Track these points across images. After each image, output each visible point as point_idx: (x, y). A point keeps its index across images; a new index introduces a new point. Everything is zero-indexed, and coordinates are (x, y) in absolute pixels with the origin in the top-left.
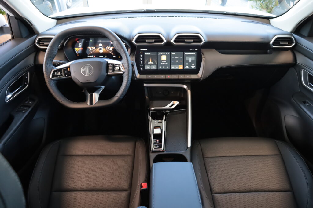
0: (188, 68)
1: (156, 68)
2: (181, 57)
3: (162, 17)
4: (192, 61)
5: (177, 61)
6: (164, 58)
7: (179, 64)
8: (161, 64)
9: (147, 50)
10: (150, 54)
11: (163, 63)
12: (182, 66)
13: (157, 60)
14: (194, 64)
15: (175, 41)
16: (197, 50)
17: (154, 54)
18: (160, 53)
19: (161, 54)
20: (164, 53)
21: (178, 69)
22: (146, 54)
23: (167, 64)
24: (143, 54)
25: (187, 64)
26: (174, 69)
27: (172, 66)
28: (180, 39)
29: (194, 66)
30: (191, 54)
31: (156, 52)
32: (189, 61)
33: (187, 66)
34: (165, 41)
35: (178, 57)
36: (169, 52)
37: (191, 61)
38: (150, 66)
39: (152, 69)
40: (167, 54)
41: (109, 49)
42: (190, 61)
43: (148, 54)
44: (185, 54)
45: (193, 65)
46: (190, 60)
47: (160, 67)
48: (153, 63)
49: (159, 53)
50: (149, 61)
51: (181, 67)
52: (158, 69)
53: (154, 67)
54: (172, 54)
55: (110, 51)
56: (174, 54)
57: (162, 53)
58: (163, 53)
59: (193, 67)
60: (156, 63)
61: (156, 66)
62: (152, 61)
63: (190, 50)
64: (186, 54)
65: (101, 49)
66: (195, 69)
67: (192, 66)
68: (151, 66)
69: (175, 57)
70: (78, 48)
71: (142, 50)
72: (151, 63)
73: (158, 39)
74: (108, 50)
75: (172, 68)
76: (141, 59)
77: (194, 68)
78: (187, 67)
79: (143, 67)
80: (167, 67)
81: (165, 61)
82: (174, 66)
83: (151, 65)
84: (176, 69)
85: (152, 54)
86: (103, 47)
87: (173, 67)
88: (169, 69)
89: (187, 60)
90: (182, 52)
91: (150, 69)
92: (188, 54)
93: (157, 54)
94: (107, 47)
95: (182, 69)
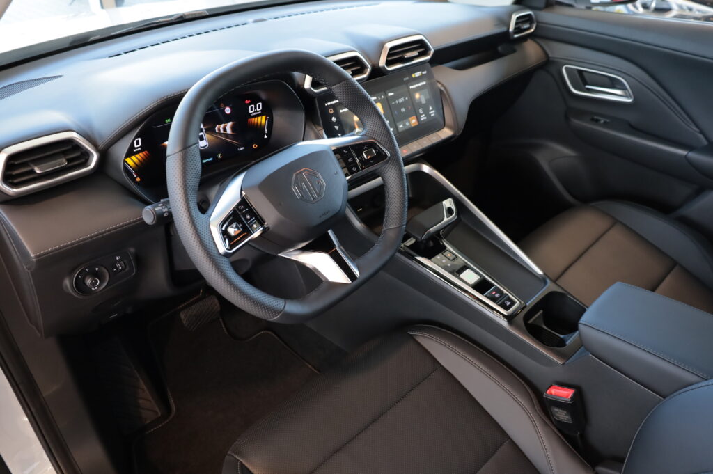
0: (425, 118)
2: (407, 99)
4: (426, 100)
5: (403, 110)
7: (406, 116)
9: (337, 101)
12: (415, 117)
14: (432, 107)
15: (389, 63)
16: (426, 72)
21: (410, 126)
22: (341, 111)
24: (336, 114)
25: (421, 111)
26: (404, 129)
27: (398, 124)
28: (394, 54)
29: (434, 111)
30: (419, 85)
32: (421, 102)
33: (422, 114)
34: (369, 67)
35: (401, 100)
36: (383, 93)
37: (425, 102)
40: (381, 97)
41: (222, 131)
42: (423, 103)
43: (344, 111)
44: (410, 87)
45: (431, 108)
46: (423, 100)
51: (414, 121)
54: (390, 94)
55: (227, 135)
56: (393, 94)
62: (359, 127)
64: (412, 87)
65: (201, 138)
66: (437, 115)
67: (430, 113)
69: (397, 102)
70: (133, 157)
71: (329, 104)
72: (358, 130)
73: (356, 64)
74: (220, 134)
75: (400, 130)
76: (337, 127)
77: (434, 115)
78: (423, 118)
80: (392, 130)
82: (402, 122)
84: (406, 128)
86: (207, 131)
87: (401, 127)
88: (396, 132)
89: (417, 101)
90: (405, 86)
92: (415, 86)
94: (217, 126)
95: (417, 124)
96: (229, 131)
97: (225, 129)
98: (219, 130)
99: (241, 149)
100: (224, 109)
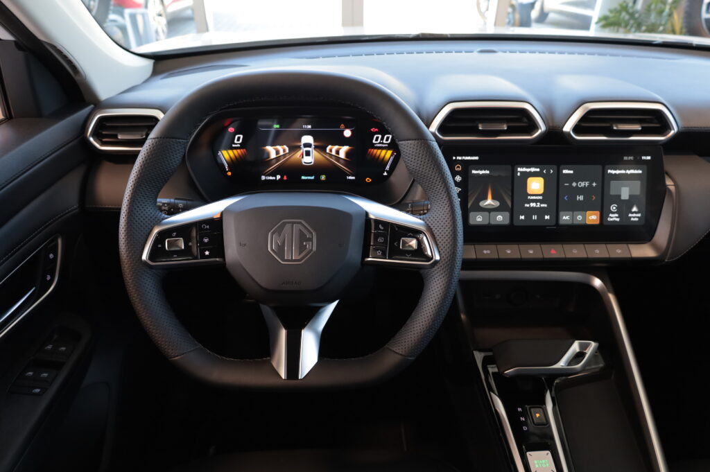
0: (618, 220)
1: (507, 222)
2: (594, 184)
3: (482, 51)
4: (630, 196)
5: (581, 198)
6: (536, 186)
7: (584, 207)
8: (527, 205)
9: (477, 158)
10: (488, 172)
11: (533, 205)
12: (598, 213)
13: (513, 192)
14: (638, 207)
15: (578, 129)
16: (649, 158)
17: (503, 172)
18: (524, 169)
19: (526, 172)
20: (538, 170)
21: (583, 223)
22: (474, 172)
23: (546, 205)
24: (465, 174)
25: (613, 208)
26: (570, 223)
27: (561, 213)
28: (594, 120)
29: (639, 215)
30: (629, 172)
31: (509, 167)
32: (620, 196)
33: (613, 213)
34: (543, 128)
35: (582, 184)
36: (555, 167)
37: (627, 198)
38: (487, 213)
39: (493, 223)
40: (548, 171)
41: (334, 153)
42: (623, 198)
43: (481, 172)
44: (609, 171)
45: (635, 209)
46: (625, 194)
47: (522, 217)
48: (496, 204)
49: (519, 169)
50: (486, 198)
51: (593, 218)
52: (516, 223)
53: (500, 218)
54: (565, 171)
55: (338, 159)
56: (572, 172)
57: (528, 170)
58: (533, 170)
59: (635, 216)
60: (509, 203)
61: (507, 214)
62: (493, 198)
63: (625, 158)
64: (613, 172)
65: (308, 154)
66: (643, 222)
67: (630, 215)
68: (492, 213)
69: (574, 184)
70: (230, 152)
71: (459, 158)
72: (489, 202)
74: (331, 155)
75: (561, 222)
76: (458, 189)
77: (637, 219)
78: (614, 218)
79: (464, 218)
80: (547, 217)
81: (540, 198)
82: (571, 213)
83: (489, 210)
84: (575, 222)
85: (496, 174)
86: (316, 147)
87: (565, 218)
88: (554, 223)
89: (612, 192)
90: (599, 168)
91: (486, 223)
92: (618, 172)
93: (514, 172)
94: (330, 147)
95: (598, 222)
96: (342, 155)
97: (338, 152)
98: (331, 150)
99: (351, 178)
100: (343, 131)
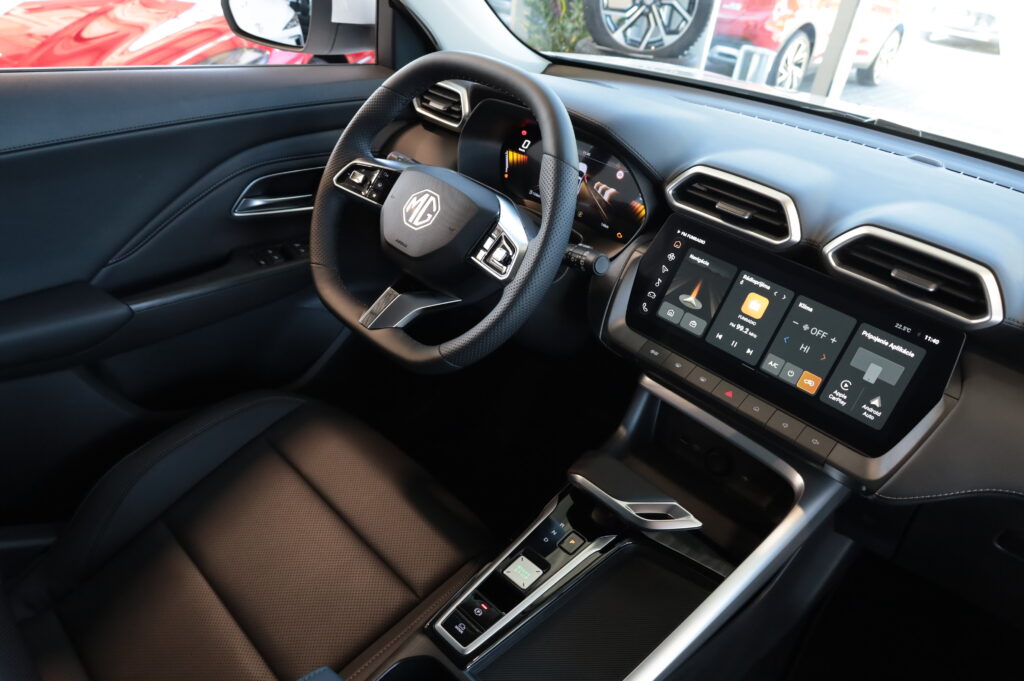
0: (843, 403)
1: (699, 333)
2: (834, 340)
3: (915, 159)
4: (878, 380)
5: (806, 349)
6: (755, 306)
7: (805, 364)
8: (733, 325)
9: (703, 242)
10: (707, 264)
11: (740, 327)
12: (819, 380)
13: (726, 299)
14: (882, 402)
15: (842, 254)
16: (936, 341)
17: (725, 271)
18: (751, 280)
19: (751, 284)
20: (768, 288)
21: (792, 382)
22: (692, 257)
23: (755, 336)
24: (682, 255)
25: (846, 384)
26: (775, 373)
27: (770, 356)
28: (870, 252)
29: (879, 414)
30: (893, 347)
31: (735, 269)
32: (863, 373)
33: (842, 392)
35: (817, 332)
36: (792, 294)
37: (872, 381)
38: (682, 311)
39: (683, 325)
40: (780, 296)
41: (599, 191)
42: (866, 378)
43: (700, 261)
44: (865, 333)
45: (876, 402)
46: (872, 374)
47: (720, 337)
48: (698, 305)
49: (745, 277)
50: (689, 293)
51: (809, 383)
52: (708, 339)
53: (694, 325)
54: (802, 305)
55: (601, 199)
56: (811, 310)
57: (756, 282)
58: (762, 284)
59: (872, 411)
60: (713, 312)
61: (704, 324)
62: (698, 297)
63: (898, 326)
64: (870, 336)
66: (879, 427)
67: (864, 406)
68: (688, 314)
69: (806, 327)
71: (684, 234)
72: (691, 299)
73: (770, 215)
74: (597, 193)
75: (764, 367)
76: (665, 269)
77: (871, 417)
78: (838, 398)
79: (655, 305)
80: (749, 351)
81: (754, 323)
82: (783, 361)
83: (687, 309)
84: (782, 377)
85: (715, 270)
86: (586, 179)
87: (772, 364)
88: (754, 363)
89: (853, 363)
90: (853, 321)
91: (676, 322)
92: (877, 339)
93: (737, 276)
94: (598, 183)
95: (813, 392)
96: (606, 197)
97: (603, 192)
98: (598, 188)
99: (605, 226)
100: (617, 170)
